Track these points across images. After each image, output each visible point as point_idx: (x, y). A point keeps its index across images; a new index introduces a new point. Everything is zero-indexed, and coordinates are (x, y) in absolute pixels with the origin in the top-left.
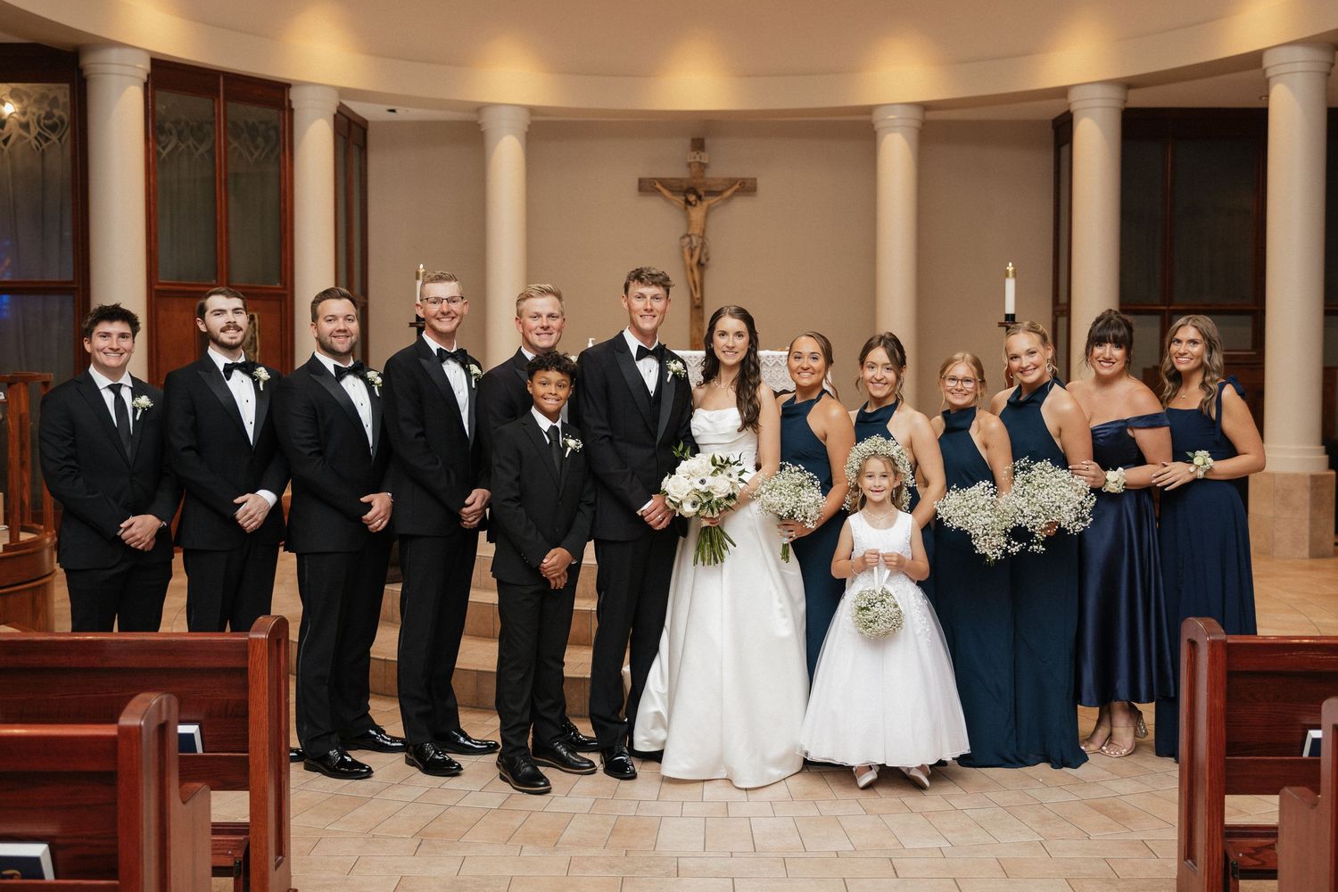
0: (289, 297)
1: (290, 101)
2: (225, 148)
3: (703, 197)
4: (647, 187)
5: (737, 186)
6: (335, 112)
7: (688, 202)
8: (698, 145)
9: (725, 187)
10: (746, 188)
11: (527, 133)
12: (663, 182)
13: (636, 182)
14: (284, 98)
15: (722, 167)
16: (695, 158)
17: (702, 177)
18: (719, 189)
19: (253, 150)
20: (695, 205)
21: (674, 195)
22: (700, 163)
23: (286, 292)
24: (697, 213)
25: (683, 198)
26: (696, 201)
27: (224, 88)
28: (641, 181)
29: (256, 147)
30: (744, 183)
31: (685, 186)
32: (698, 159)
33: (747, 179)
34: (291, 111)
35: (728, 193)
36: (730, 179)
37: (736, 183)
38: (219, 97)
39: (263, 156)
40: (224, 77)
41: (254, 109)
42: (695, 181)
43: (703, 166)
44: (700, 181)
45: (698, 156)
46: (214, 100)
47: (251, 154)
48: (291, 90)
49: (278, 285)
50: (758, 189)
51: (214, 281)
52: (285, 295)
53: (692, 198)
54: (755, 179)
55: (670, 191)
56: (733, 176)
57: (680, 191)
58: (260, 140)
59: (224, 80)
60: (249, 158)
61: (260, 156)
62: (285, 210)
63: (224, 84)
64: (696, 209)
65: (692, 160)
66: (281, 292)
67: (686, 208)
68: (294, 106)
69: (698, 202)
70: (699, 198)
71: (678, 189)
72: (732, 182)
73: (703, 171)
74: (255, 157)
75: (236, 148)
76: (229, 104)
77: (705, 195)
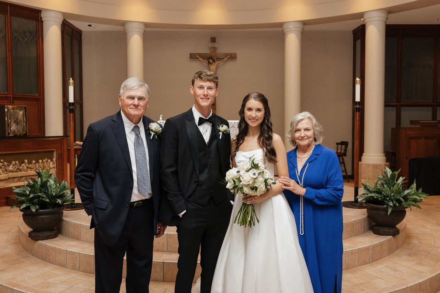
0: (42, 99)
1: (41, 18)
2: (11, 36)
3: (215, 61)
4: (193, 57)
5: (229, 57)
6: (62, 23)
7: (209, 63)
8: (213, 40)
9: (223, 57)
10: (232, 57)
11: (144, 34)
12: (200, 55)
13: (189, 55)
14: (39, 16)
15: (223, 49)
16: (212, 45)
17: (215, 53)
18: (222, 58)
19: (25, 38)
20: (212, 64)
21: (203, 60)
22: (214, 47)
23: (40, 97)
24: (213, 67)
25: (208, 61)
26: (212, 62)
27: (9, 11)
28: (191, 54)
29: (26, 37)
30: (232, 55)
31: (208, 56)
32: (213, 46)
33: (233, 54)
34: (42, 22)
35: (225, 59)
36: (226, 54)
37: (228, 56)
38: (8, 13)
39: (29, 40)
40: (10, 6)
41: (24, 20)
42: (212, 54)
43: (215, 48)
44: (214, 54)
45: (213, 45)
46: (5, 15)
47: (24, 39)
48: (41, 13)
49: (37, 95)
50: (237, 58)
51: (7, 93)
52: (40, 99)
53: (211, 61)
54: (236, 54)
55: (203, 58)
56: (227, 53)
57: (206, 59)
58: (27, 34)
59: (9, 6)
60: (23, 41)
61: (28, 40)
62: (40, 63)
63: (9, 9)
64: (212, 65)
65: (211, 46)
66: (38, 97)
67: (209, 65)
68: (43, 19)
69: (213, 62)
70: (214, 61)
71: (206, 58)
72: (227, 55)
73: (215, 51)
74: (25, 40)
75: (16, 37)
76: (12, 17)
77: (216, 61)
